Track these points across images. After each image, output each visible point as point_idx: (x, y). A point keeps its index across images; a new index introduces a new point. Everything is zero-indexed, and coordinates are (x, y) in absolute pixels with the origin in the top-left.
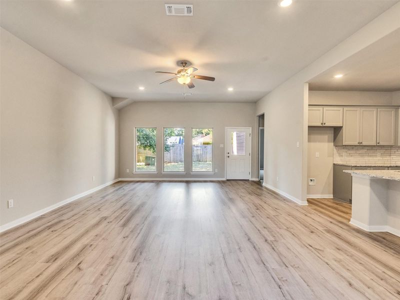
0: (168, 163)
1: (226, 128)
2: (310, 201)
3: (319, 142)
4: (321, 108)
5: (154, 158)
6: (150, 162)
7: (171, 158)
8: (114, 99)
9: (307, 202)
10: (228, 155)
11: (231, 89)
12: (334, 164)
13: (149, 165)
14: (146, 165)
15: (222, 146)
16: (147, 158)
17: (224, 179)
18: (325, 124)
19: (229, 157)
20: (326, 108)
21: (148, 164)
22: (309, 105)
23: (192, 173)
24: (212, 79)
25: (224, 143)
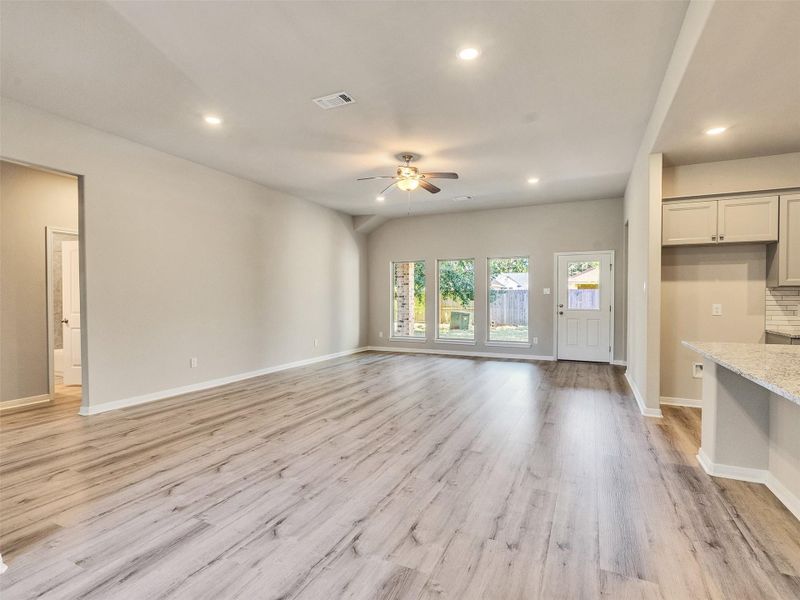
0: (498, 325)
1: (556, 254)
2: (665, 409)
3: (721, 279)
4: (712, 203)
5: (468, 315)
6: (459, 323)
7: (502, 316)
8: (354, 219)
9: (660, 410)
10: (560, 310)
11: (533, 181)
12: (767, 333)
13: (457, 328)
14: (452, 328)
15: (547, 291)
16: (454, 315)
17: (551, 358)
18: (721, 238)
19: (561, 313)
20: (723, 202)
21: (455, 327)
22: (664, 200)
23: (487, 344)
24: (455, 176)
25: (550, 285)
